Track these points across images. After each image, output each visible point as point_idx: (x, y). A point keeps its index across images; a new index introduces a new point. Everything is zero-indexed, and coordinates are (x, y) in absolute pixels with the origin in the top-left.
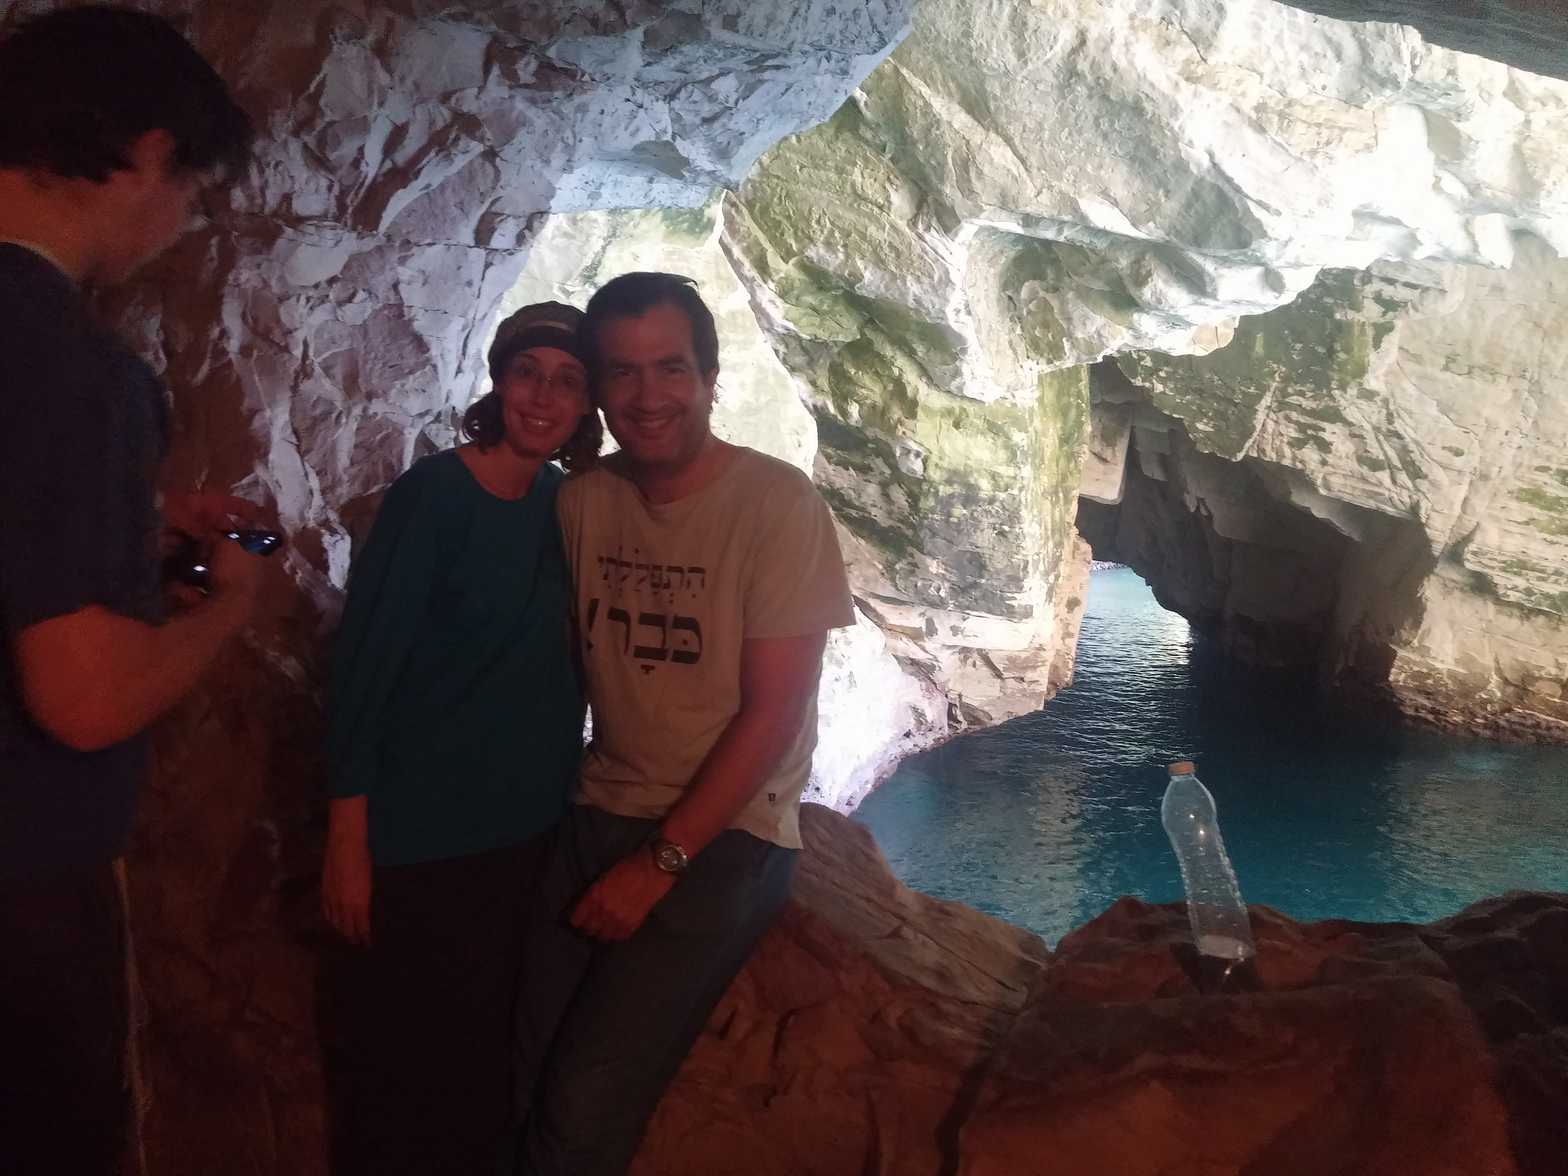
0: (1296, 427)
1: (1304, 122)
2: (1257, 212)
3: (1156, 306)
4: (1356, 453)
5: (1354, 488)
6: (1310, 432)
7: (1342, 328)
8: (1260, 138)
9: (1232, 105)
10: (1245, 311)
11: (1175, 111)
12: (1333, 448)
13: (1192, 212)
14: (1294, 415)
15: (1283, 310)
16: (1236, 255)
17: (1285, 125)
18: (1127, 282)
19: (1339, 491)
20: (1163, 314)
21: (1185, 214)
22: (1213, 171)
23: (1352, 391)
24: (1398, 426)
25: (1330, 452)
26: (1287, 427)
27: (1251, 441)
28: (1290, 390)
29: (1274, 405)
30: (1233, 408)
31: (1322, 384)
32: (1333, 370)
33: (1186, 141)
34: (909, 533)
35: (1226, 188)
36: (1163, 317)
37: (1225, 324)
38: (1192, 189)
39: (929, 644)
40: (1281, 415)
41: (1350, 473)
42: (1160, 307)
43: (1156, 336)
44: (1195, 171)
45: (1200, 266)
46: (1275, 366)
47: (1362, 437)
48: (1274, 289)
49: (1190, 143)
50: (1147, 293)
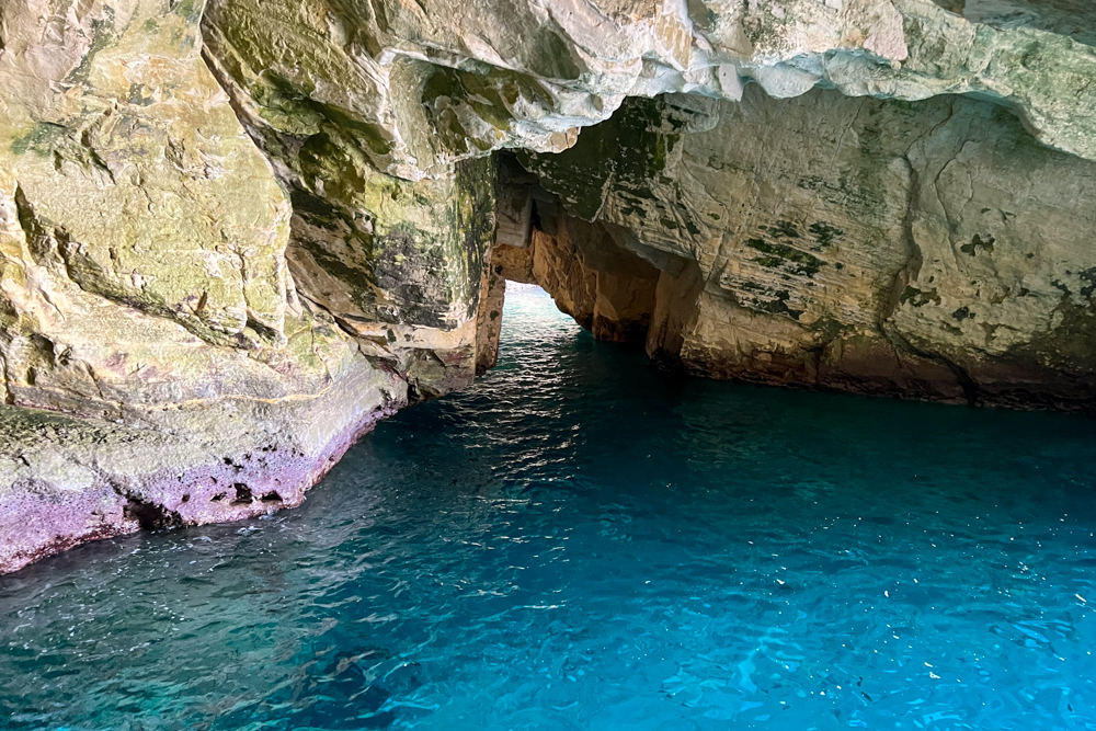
0: (626, 201)
2: (581, 54)
3: (522, 117)
4: (660, 217)
5: (659, 239)
6: (634, 204)
7: (650, 137)
10: (583, 123)
12: (647, 214)
13: (540, 52)
14: (624, 193)
16: (570, 84)
18: (503, 100)
19: (651, 241)
21: (536, 53)
22: (551, 23)
23: (657, 179)
24: (683, 200)
25: (645, 217)
26: (620, 201)
27: (599, 210)
28: (621, 177)
29: (612, 186)
30: (588, 188)
31: (639, 173)
32: (645, 165)
34: (368, 272)
35: (561, 35)
37: (572, 131)
38: (539, 34)
39: (390, 347)
40: (616, 193)
41: (657, 230)
42: (525, 117)
43: (526, 138)
44: (540, 22)
46: (611, 161)
47: (663, 207)
48: (598, 109)
49: (536, 3)
50: (516, 108)
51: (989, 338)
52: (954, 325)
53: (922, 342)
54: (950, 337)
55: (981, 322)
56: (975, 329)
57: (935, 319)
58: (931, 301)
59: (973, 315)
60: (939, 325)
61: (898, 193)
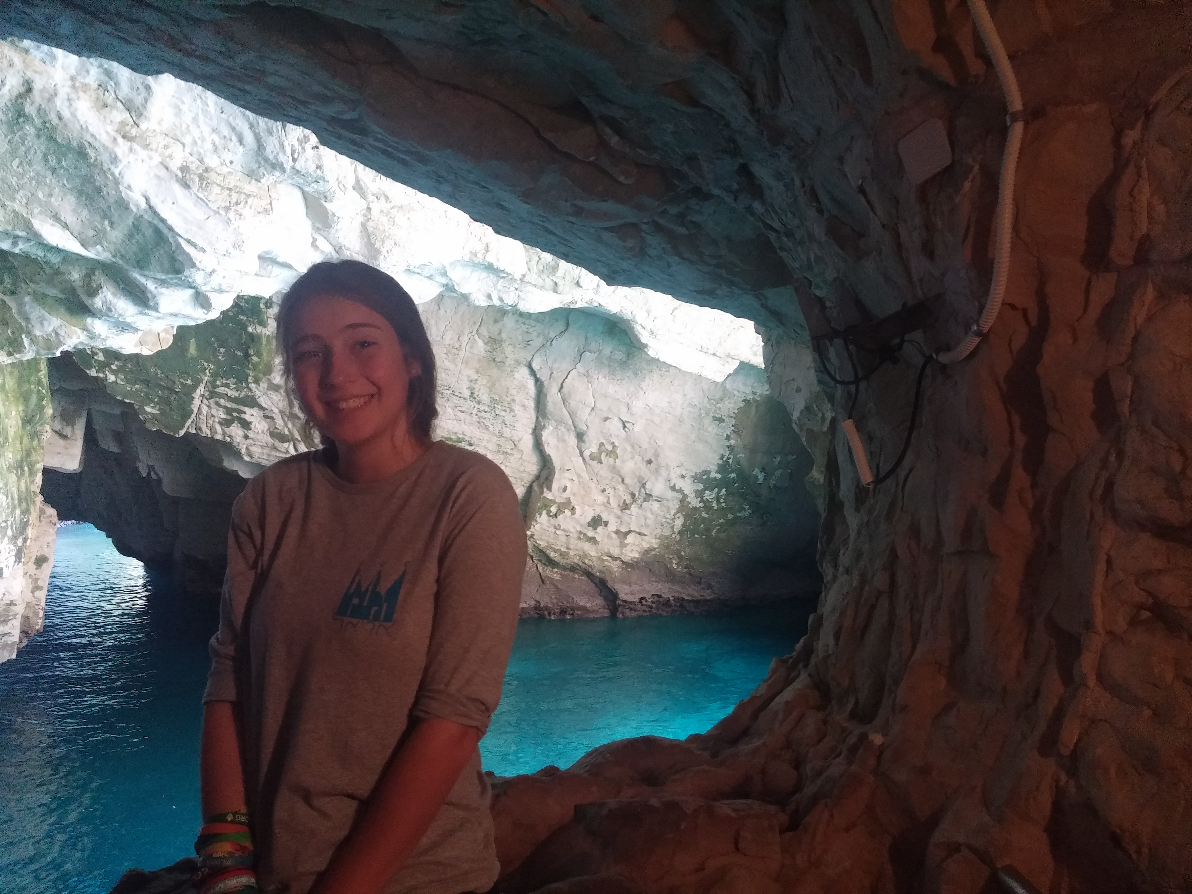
0: (224, 410)
1: (218, 185)
2: (187, 248)
3: (106, 313)
4: (269, 429)
5: (269, 455)
6: (235, 414)
7: (253, 338)
8: (186, 192)
9: (161, 163)
10: (181, 322)
11: (115, 160)
12: (252, 426)
13: (134, 242)
14: (222, 402)
15: (210, 323)
16: (172, 279)
17: (204, 185)
18: (80, 291)
19: (259, 458)
20: (113, 320)
21: (128, 242)
22: (150, 212)
23: (264, 385)
25: (251, 429)
26: (218, 410)
27: (190, 421)
28: (218, 383)
29: (207, 394)
30: (175, 396)
31: (242, 379)
32: (249, 369)
33: (126, 185)
35: (161, 226)
36: (114, 323)
37: (166, 331)
38: (133, 223)
40: (212, 401)
41: (266, 445)
42: (110, 314)
43: (108, 337)
44: (134, 209)
45: (143, 284)
46: (206, 364)
47: (272, 418)
48: (203, 307)
49: (129, 187)
50: (98, 302)
51: (623, 545)
52: (590, 534)
53: (562, 554)
54: (588, 547)
55: (614, 530)
56: (609, 537)
57: (572, 530)
58: (566, 511)
59: (606, 524)
60: (576, 536)
61: (526, 402)
